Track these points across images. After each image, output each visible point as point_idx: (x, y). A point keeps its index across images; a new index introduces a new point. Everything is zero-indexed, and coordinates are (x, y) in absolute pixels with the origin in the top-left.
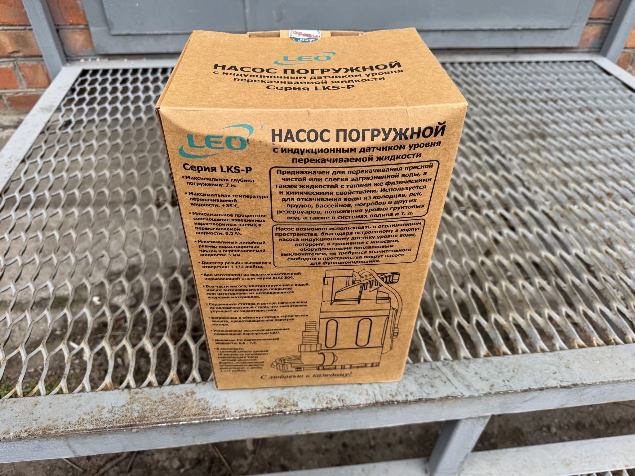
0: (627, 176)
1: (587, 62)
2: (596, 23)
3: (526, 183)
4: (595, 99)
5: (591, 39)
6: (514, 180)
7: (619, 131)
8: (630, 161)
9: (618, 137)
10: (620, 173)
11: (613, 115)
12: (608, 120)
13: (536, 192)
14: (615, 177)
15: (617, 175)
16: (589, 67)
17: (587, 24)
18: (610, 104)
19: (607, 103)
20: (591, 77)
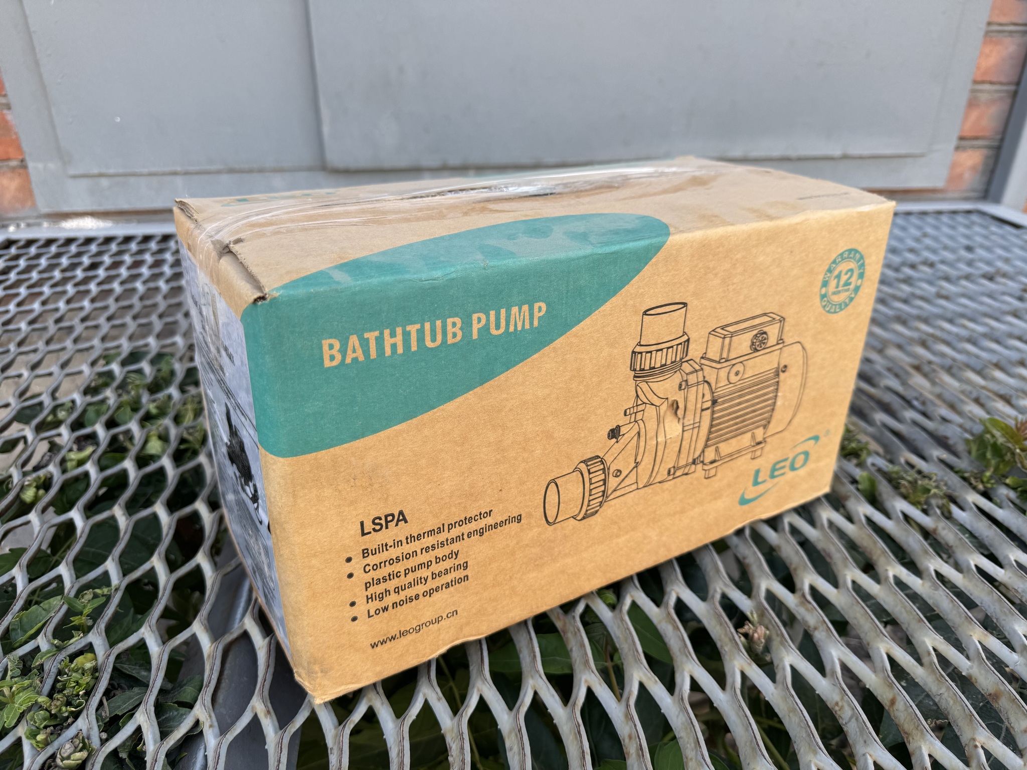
2: (973, 147)
5: (967, 175)
17: (957, 148)
20: (984, 232)
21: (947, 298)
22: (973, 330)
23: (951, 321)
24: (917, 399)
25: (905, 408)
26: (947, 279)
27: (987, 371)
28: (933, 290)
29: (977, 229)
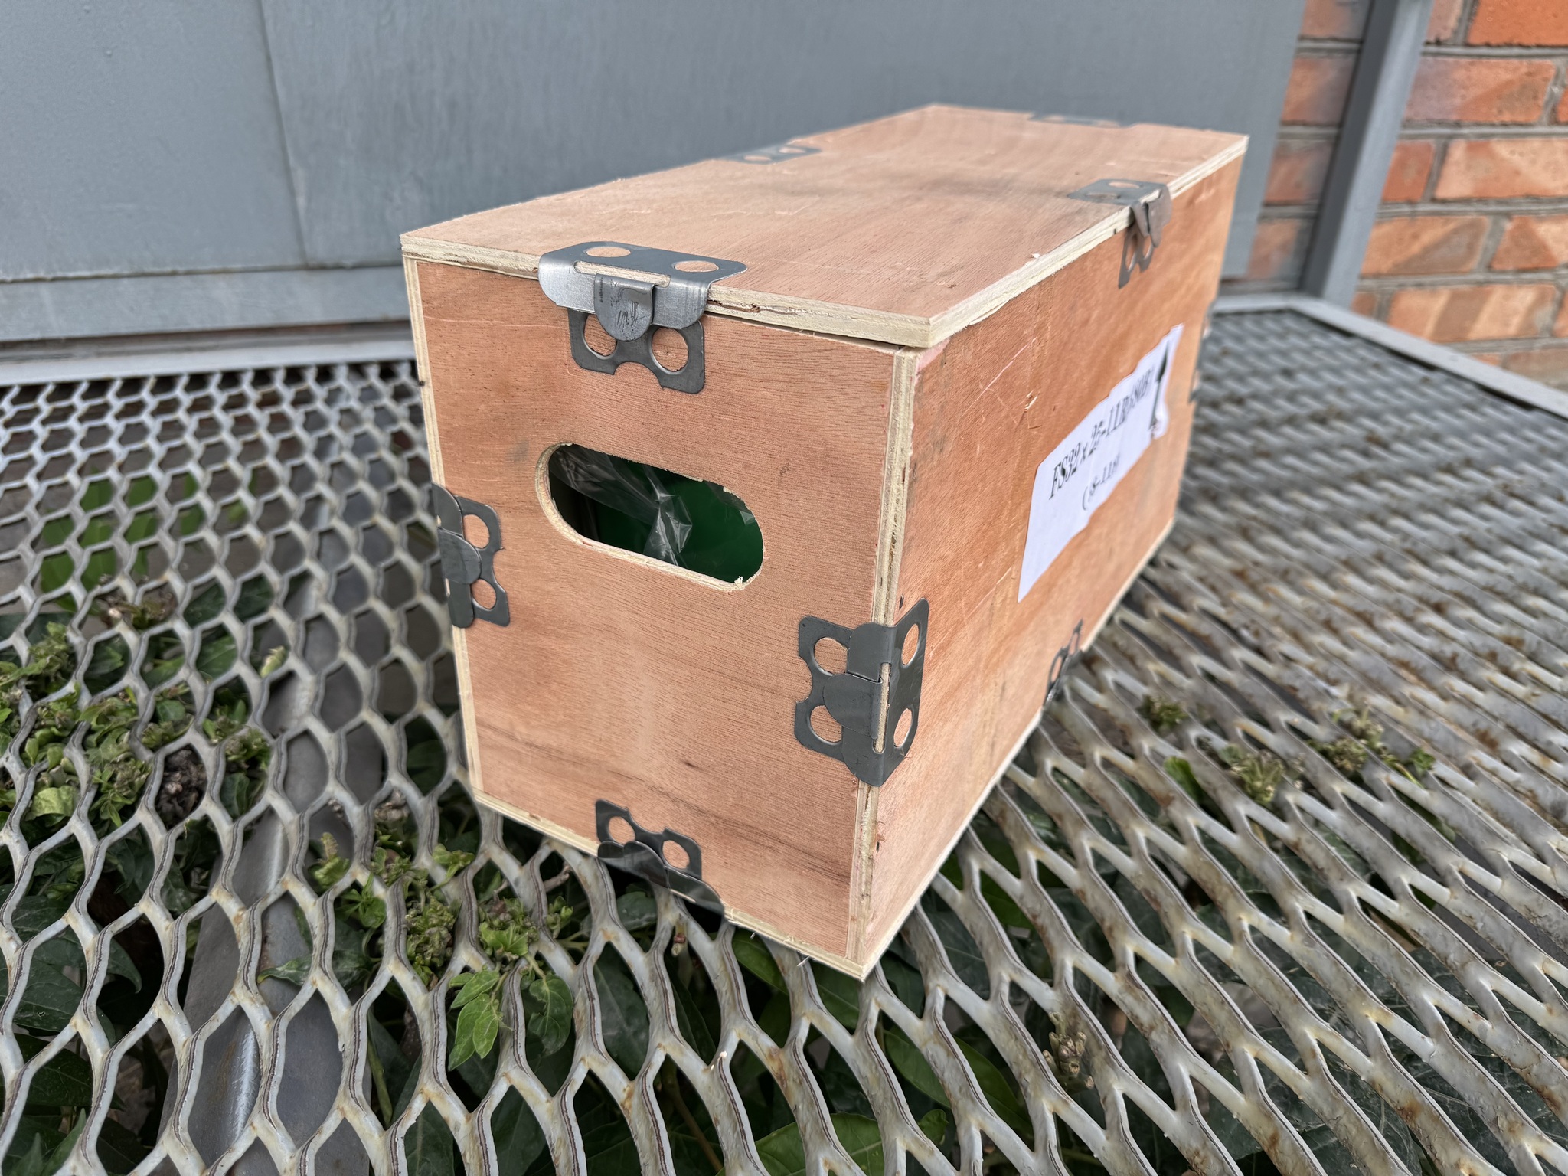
0: (1532, 584)
1: (1279, 312)
2: (1282, 217)
3: (1245, 633)
4: (1340, 391)
5: (1276, 258)
6: (1206, 628)
7: (1443, 464)
8: (1517, 541)
9: (1448, 479)
10: (1510, 577)
11: (1408, 427)
12: (1398, 437)
13: (1289, 659)
14: (1500, 588)
15: (1505, 586)
16: (1289, 322)
17: (1263, 218)
18: (1385, 401)
19: (1376, 399)
20: (1304, 344)
21: (1266, 455)
22: (1309, 509)
23: (1277, 494)
24: (1247, 627)
25: (1232, 644)
26: (1264, 424)
27: (1336, 576)
28: (1247, 443)
29: (1294, 340)
